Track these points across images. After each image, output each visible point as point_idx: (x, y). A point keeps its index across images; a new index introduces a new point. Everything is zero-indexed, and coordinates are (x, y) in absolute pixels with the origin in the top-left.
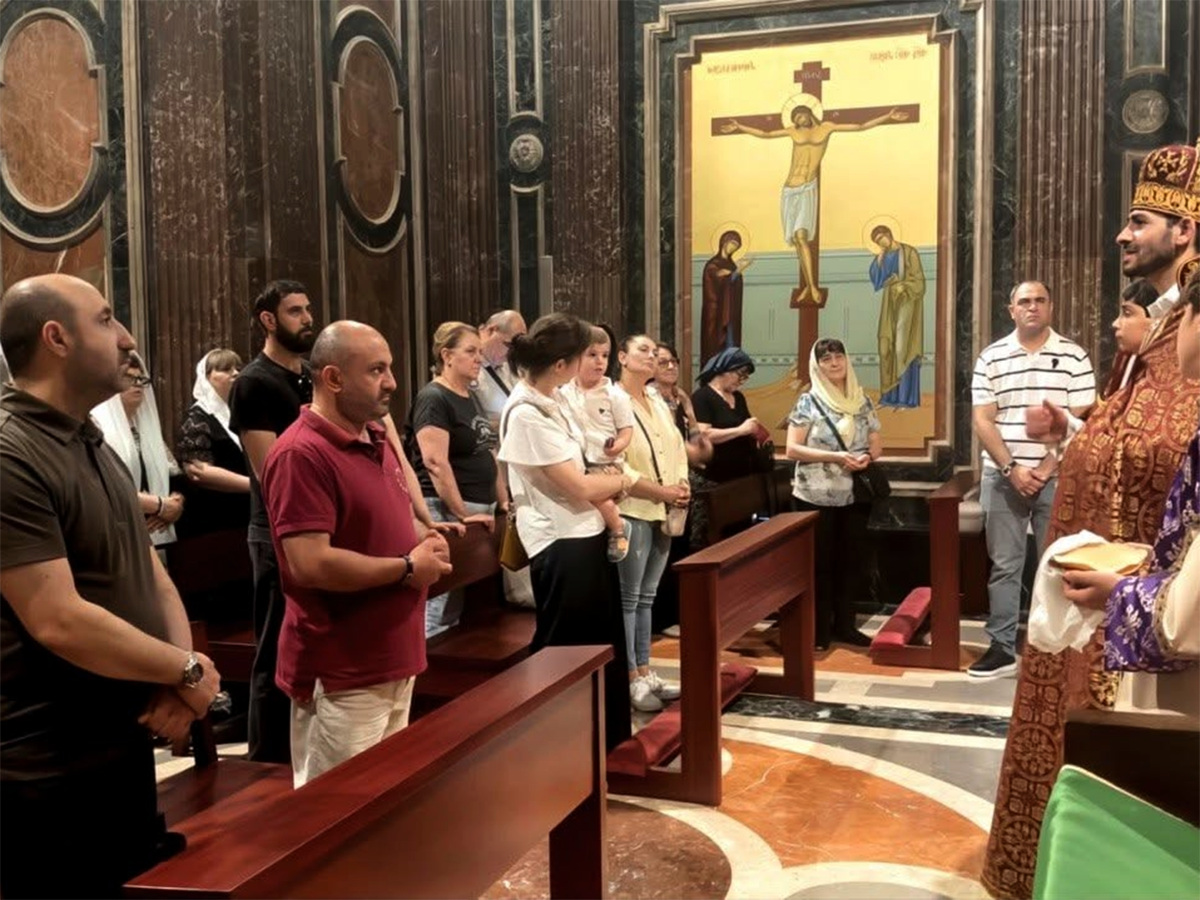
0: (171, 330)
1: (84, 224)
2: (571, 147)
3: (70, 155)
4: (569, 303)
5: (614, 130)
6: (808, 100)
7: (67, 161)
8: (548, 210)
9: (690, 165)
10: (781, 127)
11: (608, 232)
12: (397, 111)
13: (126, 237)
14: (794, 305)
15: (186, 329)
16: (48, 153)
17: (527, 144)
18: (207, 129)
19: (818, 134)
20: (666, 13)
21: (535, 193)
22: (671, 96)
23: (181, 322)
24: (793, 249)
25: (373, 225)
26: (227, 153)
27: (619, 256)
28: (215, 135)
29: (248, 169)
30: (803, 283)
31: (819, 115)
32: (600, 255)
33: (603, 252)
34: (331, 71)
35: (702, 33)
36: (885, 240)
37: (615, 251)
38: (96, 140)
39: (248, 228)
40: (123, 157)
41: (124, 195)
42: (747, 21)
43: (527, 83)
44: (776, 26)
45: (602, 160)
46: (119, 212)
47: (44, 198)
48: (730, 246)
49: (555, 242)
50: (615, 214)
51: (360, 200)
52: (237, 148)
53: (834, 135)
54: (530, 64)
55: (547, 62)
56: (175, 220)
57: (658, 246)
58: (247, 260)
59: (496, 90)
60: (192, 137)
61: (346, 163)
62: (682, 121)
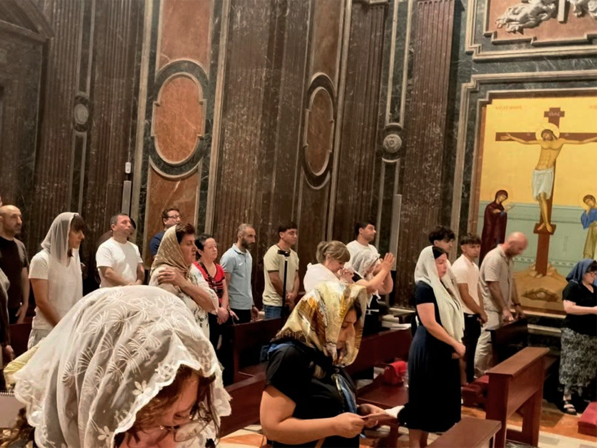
0: (224, 221)
1: (190, 170)
2: (417, 142)
3: (187, 139)
4: (408, 219)
5: (441, 135)
6: (552, 127)
7: (184, 142)
8: (402, 172)
9: (482, 155)
10: (535, 139)
11: (434, 185)
12: (332, 122)
13: (208, 178)
14: (536, 231)
15: (231, 222)
16: (176, 137)
17: (393, 139)
18: (252, 132)
19: (556, 144)
20: (475, 78)
21: (395, 163)
22: (475, 120)
23: (230, 219)
24: (538, 203)
25: (315, 176)
26: (260, 143)
27: (439, 198)
28: (256, 135)
29: (267, 150)
30: (542, 220)
31: (557, 135)
32: (428, 196)
33: (430, 195)
34: (306, 104)
35: (493, 89)
36: (591, 202)
37: (436, 195)
38: (199, 133)
39: (264, 178)
40: (211, 141)
41: (209, 159)
42: (519, 84)
43: (396, 109)
44: (535, 88)
45: (433, 149)
46: (206, 166)
47: (173, 157)
48: (501, 198)
49: (404, 188)
50: (439, 177)
51: (311, 164)
52: (264, 141)
53: (564, 145)
54: (398, 100)
55: (408, 100)
56: (232, 172)
57: (461, 195)
58: (263, 192)
59: (379, 112)
60: (244, 135)
61: (307, 148)
62: (479, 133)
